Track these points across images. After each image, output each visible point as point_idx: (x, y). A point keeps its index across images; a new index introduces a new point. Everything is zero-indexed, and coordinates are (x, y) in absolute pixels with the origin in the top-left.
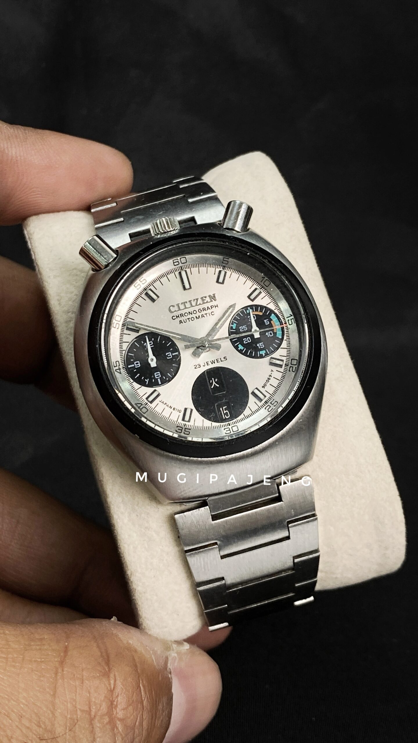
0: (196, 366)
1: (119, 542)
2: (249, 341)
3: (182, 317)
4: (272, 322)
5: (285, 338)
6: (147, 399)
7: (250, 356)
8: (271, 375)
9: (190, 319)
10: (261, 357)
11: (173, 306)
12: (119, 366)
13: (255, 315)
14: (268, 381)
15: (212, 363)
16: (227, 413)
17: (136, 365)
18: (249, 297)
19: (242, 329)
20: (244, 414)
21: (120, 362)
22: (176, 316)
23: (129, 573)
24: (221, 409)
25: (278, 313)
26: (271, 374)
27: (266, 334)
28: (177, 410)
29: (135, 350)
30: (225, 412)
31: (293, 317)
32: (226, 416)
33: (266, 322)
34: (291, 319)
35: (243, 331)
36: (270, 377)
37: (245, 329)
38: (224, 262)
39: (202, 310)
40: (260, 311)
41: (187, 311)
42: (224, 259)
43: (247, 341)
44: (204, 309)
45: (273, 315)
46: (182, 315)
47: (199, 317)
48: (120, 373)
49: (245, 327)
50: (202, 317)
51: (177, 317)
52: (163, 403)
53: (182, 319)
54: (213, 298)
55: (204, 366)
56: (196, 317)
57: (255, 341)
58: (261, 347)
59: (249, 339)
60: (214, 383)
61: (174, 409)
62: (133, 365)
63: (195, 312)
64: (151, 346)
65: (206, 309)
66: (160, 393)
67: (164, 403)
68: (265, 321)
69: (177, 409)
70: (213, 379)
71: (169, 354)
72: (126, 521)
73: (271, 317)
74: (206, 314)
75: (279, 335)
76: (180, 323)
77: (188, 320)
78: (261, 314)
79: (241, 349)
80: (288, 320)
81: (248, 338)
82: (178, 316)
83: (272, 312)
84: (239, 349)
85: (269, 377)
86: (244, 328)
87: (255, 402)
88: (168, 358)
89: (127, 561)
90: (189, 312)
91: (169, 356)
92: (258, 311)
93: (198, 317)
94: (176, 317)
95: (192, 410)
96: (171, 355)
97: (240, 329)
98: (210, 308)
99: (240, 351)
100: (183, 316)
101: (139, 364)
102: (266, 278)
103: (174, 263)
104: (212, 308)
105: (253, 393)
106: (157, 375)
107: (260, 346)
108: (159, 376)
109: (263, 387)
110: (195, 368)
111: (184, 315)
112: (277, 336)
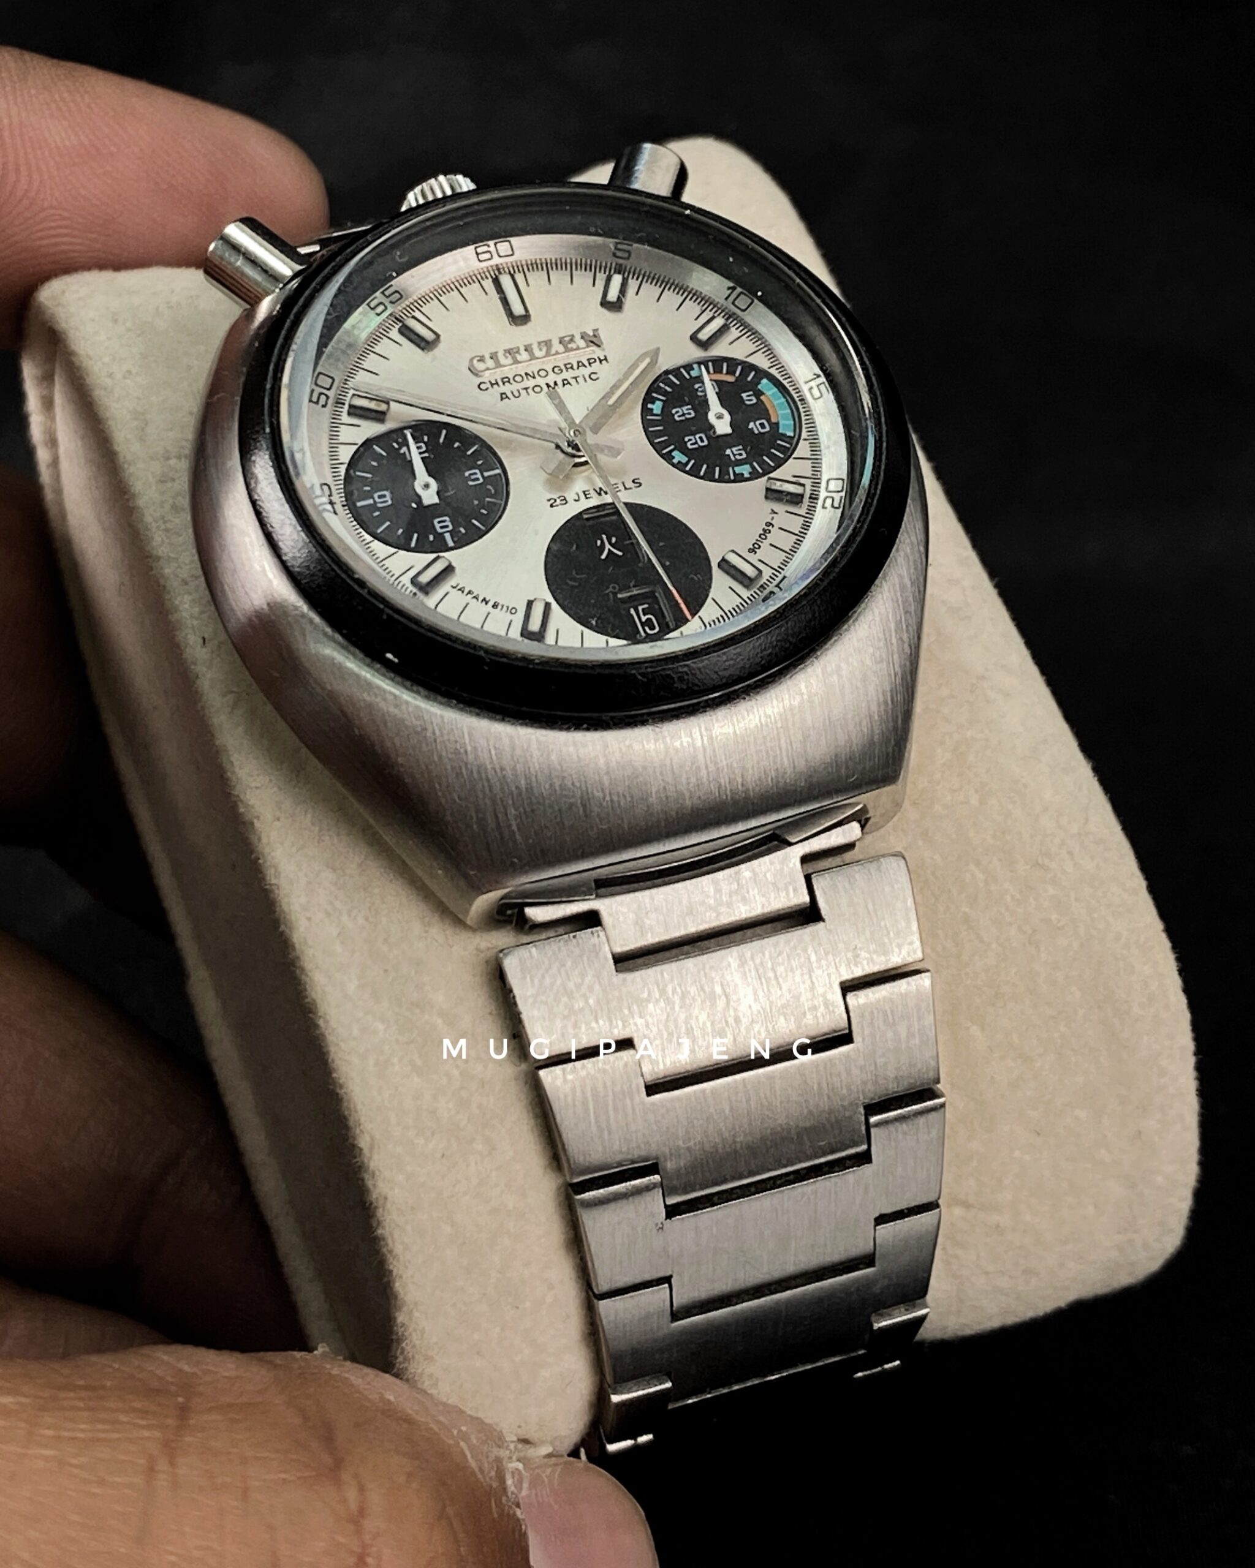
0: (552, 501)
1: (332, 1049)
2: (702, 441)
3: (507, 384)
4: (762, 398)
5: (804, 435)
6: (414, 581)
7: (709, 477)
8: (772, 522)
9: (530, 391)
10: (739, 479)
11: (482, 359)
12: (330, 495)
13: (715, 381)
14: (763, 537)
15: (600, 494)
16: (649, 620)
17: (377, 500)
18: (694, 338)
19: (680, 413)
20: (700, 617)
21: (333, 488)
22: (490, 382)
23: (363, 1142)
24: (632, 611)
25: (778, 376)
26: (773, 518)
27: (750, 427)
28: (505, 608)
29: (375, 464)
30: (644, 619)
31: (823, 379)
32: (647, 629)
33: (745, 398)
34: (818, 386)
35: (683, 418)
36: (770, 528)
37: (690, 414)
38: (619, 254)
39: (563, 368)
40: (727, 373)
41: (521, 369)
42: (619, 246)
43: (696, 443)
44: (569, 367)
45: (765, 381)
46: (506, 380)
47: (556, 383)
48: (335, 513)
49: (688, 409)
50: (564, 385)
51: (492, 385)
52: (462, 590)
53: (507, 389)
54: (594, 341)
55: (575, 500)
56: (548, 385)
57: (719, 442)
58: (738, 457)
59: (701, 438)
60: (608, 546)
61: (495, 606)
62: (371, 501)
63: (543, 373)
64: (420, 453)
65: (575, 367)
66: (454, 564)
67: (466, 591)
68: (744, 395)
69: (503, 606)
70: (604, 536)
71: (475, 474)
72: (352, 987)
73: (759, 387)
74: (575, 378)
75: (786, 427)
76: (502, 399)
77: (523, 392)
78: (731, 379)
79: (679, 462)
80: (811, 388)
81: (697, 436)
82: (497, 383)
83: (762, 374)
84: (675, 461)
85: (766, 528)
86: (686, 412)
87: (730, 588)
88: (471, 483)
89: (359, 1107)
90: (527, 374)
91: (473, 477)
92: (721, 372)
93: (552, 384)
94: (489, 385)
95: (547, 606)
96: (479, 476)
97: (673, 415)
98: (586, 363)
99: (680, 467)
100: (509, 382)
101: (388, 498)
102: (739, 290)
103: (477, 254)
104: (590, 364)
105: (724, 564)
106: (442, 524)
107: (734, 455)
108: (447, 526)
109: (752, 551)
110: (552, 506)
111: (512, 381)
112: (781, 431)
